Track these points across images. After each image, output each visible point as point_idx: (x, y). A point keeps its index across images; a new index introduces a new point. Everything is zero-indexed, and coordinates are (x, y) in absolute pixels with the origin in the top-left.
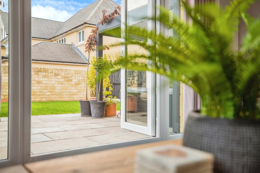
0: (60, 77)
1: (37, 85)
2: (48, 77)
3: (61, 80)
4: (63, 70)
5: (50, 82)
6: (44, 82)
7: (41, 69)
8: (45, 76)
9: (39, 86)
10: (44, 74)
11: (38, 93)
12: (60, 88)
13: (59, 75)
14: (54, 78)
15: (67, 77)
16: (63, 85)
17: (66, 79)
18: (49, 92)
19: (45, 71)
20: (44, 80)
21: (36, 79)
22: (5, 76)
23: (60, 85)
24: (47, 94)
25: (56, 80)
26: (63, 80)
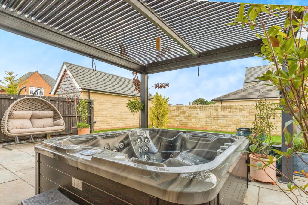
0: (245, 112)
1: (224, 119)
2: (233, 112)
3: (246, 115)
4: (249, 106)
5: (235, 117)
6: (229, 116)
7: (226, 106)
8: (230, 112)
9: (225, 119)
10: (230, 110)
11: (224, 125)
12: (245, 121)
13: (244, 110)
14: (239, 113)
15: (252, 112)
16: (248, 119)
17: (251, 114)
18: (234, 124)
19: (230, 107)
20: (230, 115)
21: (223, 114)
22: (201, 113)
23: (244, 119)
24: (232, 126)
25: (241, 114)
26: (248, 114)
